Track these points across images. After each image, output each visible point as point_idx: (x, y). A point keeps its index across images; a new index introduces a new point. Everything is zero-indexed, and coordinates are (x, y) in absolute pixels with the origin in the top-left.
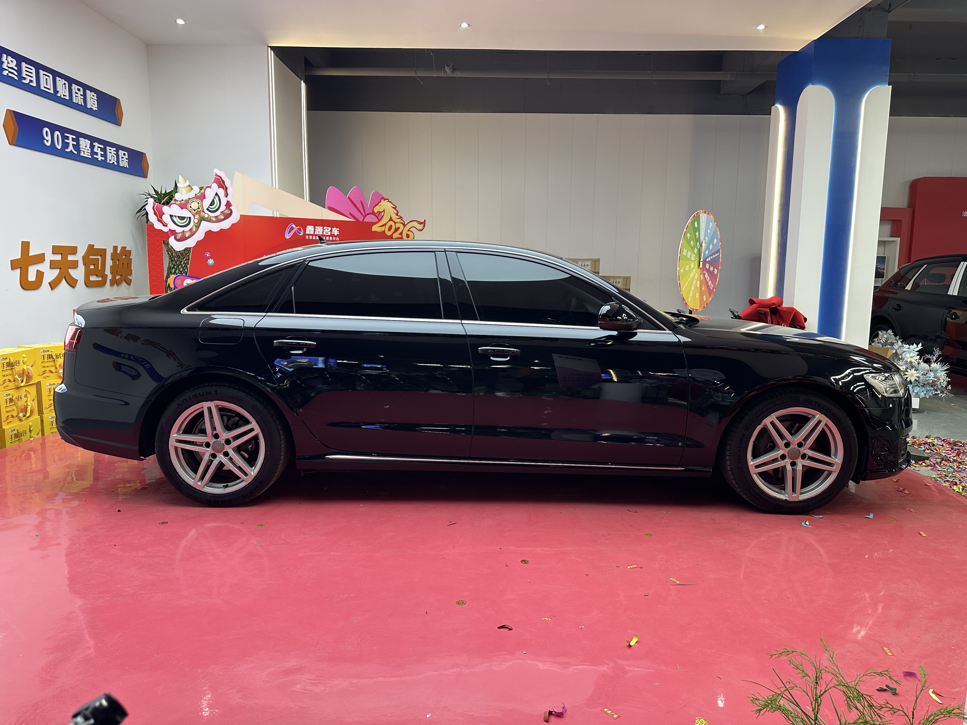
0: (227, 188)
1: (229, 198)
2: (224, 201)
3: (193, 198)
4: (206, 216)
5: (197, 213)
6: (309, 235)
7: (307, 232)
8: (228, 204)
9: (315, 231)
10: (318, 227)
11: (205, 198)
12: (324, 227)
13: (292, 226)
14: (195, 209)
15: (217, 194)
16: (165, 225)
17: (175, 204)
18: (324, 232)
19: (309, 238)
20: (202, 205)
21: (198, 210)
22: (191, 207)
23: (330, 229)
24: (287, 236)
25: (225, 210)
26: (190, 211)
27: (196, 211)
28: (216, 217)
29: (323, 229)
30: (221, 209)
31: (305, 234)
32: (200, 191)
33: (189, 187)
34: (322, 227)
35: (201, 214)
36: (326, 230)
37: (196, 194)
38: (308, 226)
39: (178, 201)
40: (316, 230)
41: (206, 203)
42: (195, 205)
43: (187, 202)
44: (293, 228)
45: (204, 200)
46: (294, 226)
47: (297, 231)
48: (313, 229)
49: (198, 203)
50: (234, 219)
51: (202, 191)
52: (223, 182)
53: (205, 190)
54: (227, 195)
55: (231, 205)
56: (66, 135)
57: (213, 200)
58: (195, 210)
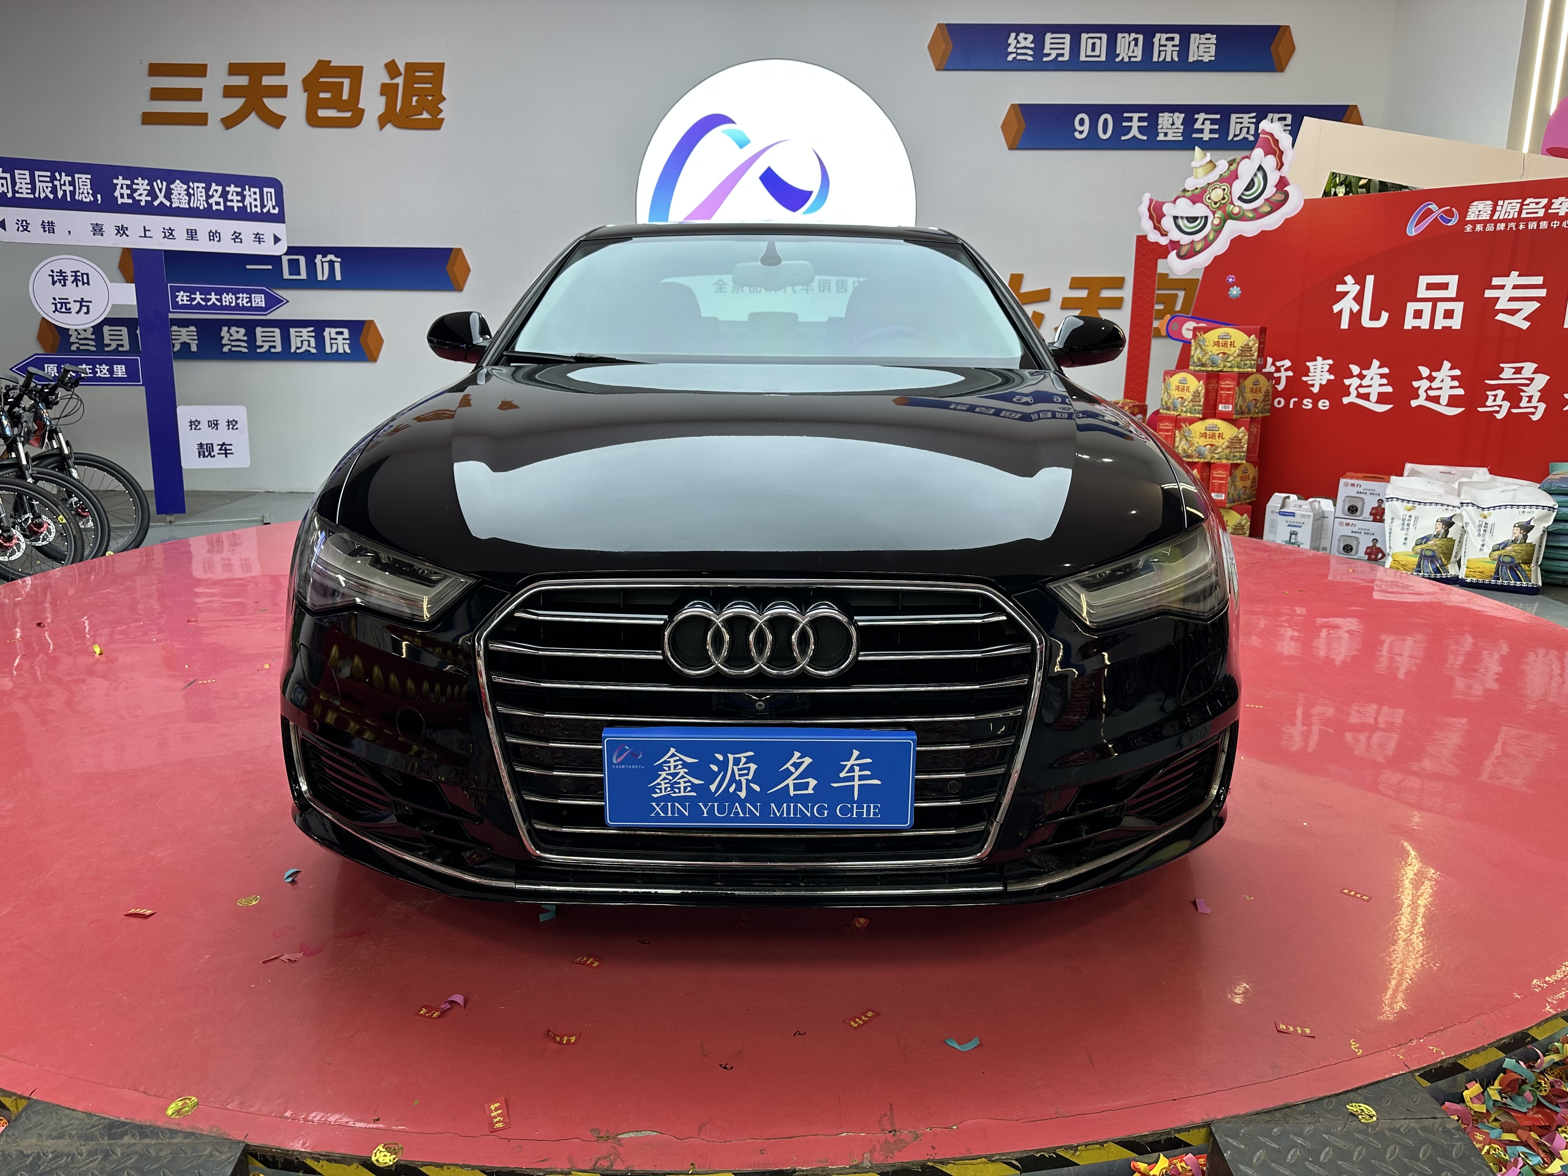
0: (1282, 153)
1: (1285, 172)
2: (1273, 179)
3: (1215, 182)
4: (1236, 210)
5: (1219, 208)
6: (1474, 223)
7: (1471, 216)
8: (1282, 183)
9: (1494, 211)
10: (1507, 202)
11: (1237, 178)
12: (1524, 201)
13: (1430, 207)
14: (1216, 200)
15: (1260, 168)
16: (1164, 234)
17: (1184, 196)
18: (1524, 212)
19: (1474, 229)
20: (1230, 193)
21: (1223, 202)
22: (1209, 198)
23: (1544, 201)
24: (1412, 231)
25: (1273, 195)
26: (1208, 206)
27: (1218, 204)
28: (1255, 210)
29: (1522, 205)
30: (1266, 195)
31: (1463, 222)
32: (1229, 168)
33: (1210, 165)
34: (1520, 201)
35: (1227, 208)
36: (1533, 206)
37: (1221, 175)
38: (1475, 203)
39: (1188, 191)
40: (1498, 208)
41: (1238, 187)
42: (1216, 194)
43: (1204, 190)
44: (1430, 212)
45: (1236, 183)
46: (1433, 207)
47: (1441, 217)
48: (1489, 209)
49: (1224, 190)
50: (1292, 208)
51: (1233, 167)
52: (1276, 142)
53: (1238, 164)
54: (1280, 166)
55: (1287, 184)
56: (1125, 115)
57: (1252, 180)
58: (1216, 203)
